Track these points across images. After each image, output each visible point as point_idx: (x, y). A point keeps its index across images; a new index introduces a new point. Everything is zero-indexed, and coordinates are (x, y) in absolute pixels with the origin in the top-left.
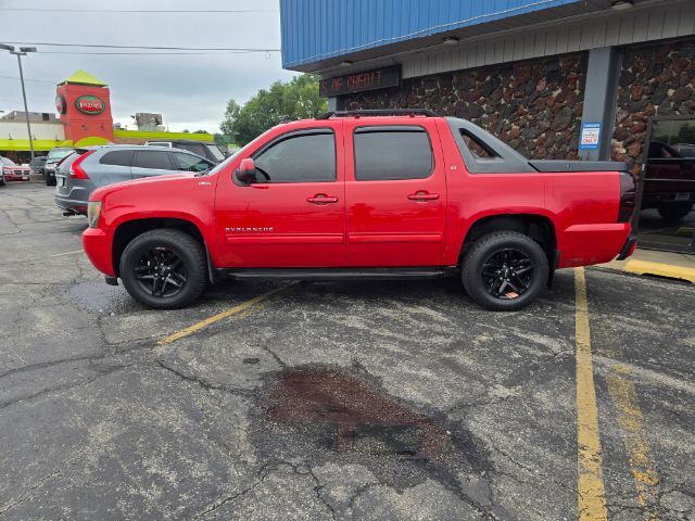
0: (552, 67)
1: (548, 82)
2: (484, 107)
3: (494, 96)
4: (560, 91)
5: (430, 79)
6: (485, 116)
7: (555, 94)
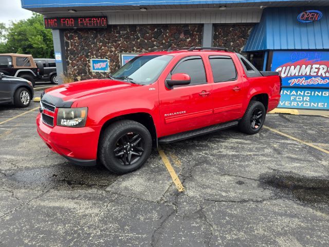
0: (186, 29)
1: (185, 35)
2: (155, 43)
3: (160, 38)
4: (190, 39)
5: (123, 27)
6: (155, 47)
7: (188, 40)
